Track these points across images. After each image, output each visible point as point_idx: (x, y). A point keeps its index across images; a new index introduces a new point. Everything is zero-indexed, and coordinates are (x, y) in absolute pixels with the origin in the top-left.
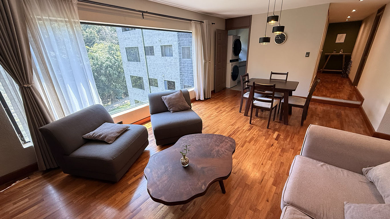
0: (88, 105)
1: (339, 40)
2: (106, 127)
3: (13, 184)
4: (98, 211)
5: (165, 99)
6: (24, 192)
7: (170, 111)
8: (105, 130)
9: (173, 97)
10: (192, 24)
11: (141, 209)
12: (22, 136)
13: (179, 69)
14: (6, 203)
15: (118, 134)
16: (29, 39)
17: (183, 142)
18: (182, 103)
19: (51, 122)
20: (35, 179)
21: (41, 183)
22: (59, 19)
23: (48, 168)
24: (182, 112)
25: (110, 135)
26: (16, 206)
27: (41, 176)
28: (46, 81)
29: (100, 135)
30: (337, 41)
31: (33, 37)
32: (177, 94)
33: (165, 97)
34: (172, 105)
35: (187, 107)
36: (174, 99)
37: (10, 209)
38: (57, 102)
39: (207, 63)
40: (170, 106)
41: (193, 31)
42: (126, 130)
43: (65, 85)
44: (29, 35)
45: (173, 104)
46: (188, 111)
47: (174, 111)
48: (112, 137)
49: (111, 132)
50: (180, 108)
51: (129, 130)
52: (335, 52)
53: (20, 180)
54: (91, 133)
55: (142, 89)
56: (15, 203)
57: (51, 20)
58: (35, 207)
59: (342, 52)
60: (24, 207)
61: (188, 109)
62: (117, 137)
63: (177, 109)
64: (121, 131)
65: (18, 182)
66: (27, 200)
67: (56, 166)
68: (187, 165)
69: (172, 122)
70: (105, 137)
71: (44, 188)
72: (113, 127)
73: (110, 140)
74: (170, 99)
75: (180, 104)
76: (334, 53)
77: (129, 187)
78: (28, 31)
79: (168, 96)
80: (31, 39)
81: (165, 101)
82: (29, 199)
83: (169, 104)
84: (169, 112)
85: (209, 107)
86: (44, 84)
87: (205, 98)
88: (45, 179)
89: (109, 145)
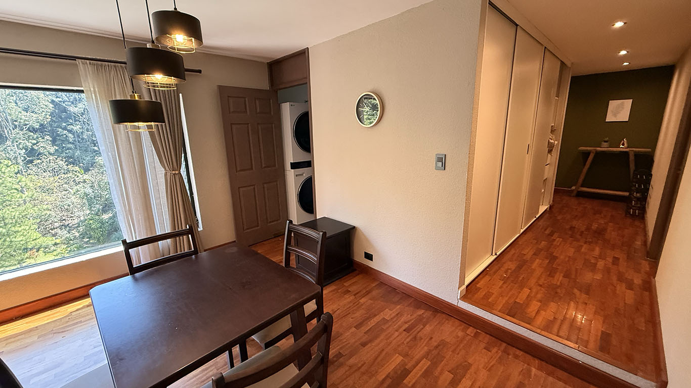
1: (615, 115)
30: (610, 118)
52: (605, 144)
59: (626, 145)
76: (605, 148)
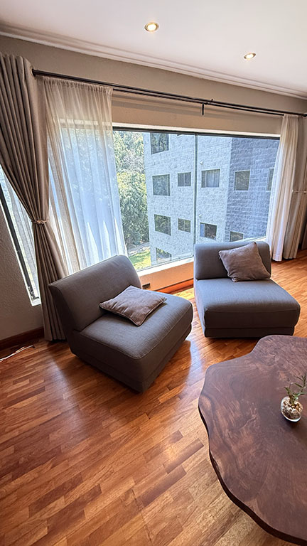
0: (109, 256)
2: (132, 295)
3: (18, 351)
4: (113, 442)
5: (226, 256)
6: (26, 367)
7: (231, 279)
8: (132, 301)
9: (241, 254)
10: (283, 120)
11: (183, 473)
12: (32, 290)
13: (226, 206)
14: (6, 378)
15: (149, 311)
16: (49, 153)
17: (268, 351)
18: (255, 266)
19: (64, 276)
20: (40, 350)
21: (45, 358)
22: (87, 123)
23: (55, 338)
24: (253, 282)
25: (137, 311)
26: (15, 387)
27: (46, 348)
28: (62, 216)
29: (124, 308)
31: (54, 150)
32: (247, 250)
33: (224, 252)
34: (236, 268)
35: (265, 275)
36: (242, 257)
37: (9, 390)
38: (72, 247)
39: (300, 195)
40: (233, 270)
41: (282, 134)
42: (160, 305)
43: (84, 223)
44: (49, 148)
45: (239, 267)
46: (265, 282)
47: (239, 280)
48: (141, 316)
49: (140, 305)
50: (251, 274)
51: (166, 304)
53: (26, 346)
54: (111, 301)
55: (167, 233)
56: (15, 383)
57: (76, 126)
58: (34, 398)
60: (22, 393)
61: (263, 278)
62: (148, 316)
63: (245, 277)
64: (154, 305)
65: (22, 349)
66: (27, 381)
67: (64, 339)
68: (296, 420)
69: (239, 301)
70: (131, 312)
71: (47, 368)
72: (143, 297)
73: (138, 320)
74: (234, 256)
75: (252, 267)
77: (161, 409)
78: (49, 142)
79: (230, 252)
80: (50, 154)
81: (225, 259)
82: (30, 381)
83: (230, 266)
84: (229, 280)
85: (294, 275)
86: (60, 220)
87: (283, 259)
88: (50, 354)
89: (135, 327)
